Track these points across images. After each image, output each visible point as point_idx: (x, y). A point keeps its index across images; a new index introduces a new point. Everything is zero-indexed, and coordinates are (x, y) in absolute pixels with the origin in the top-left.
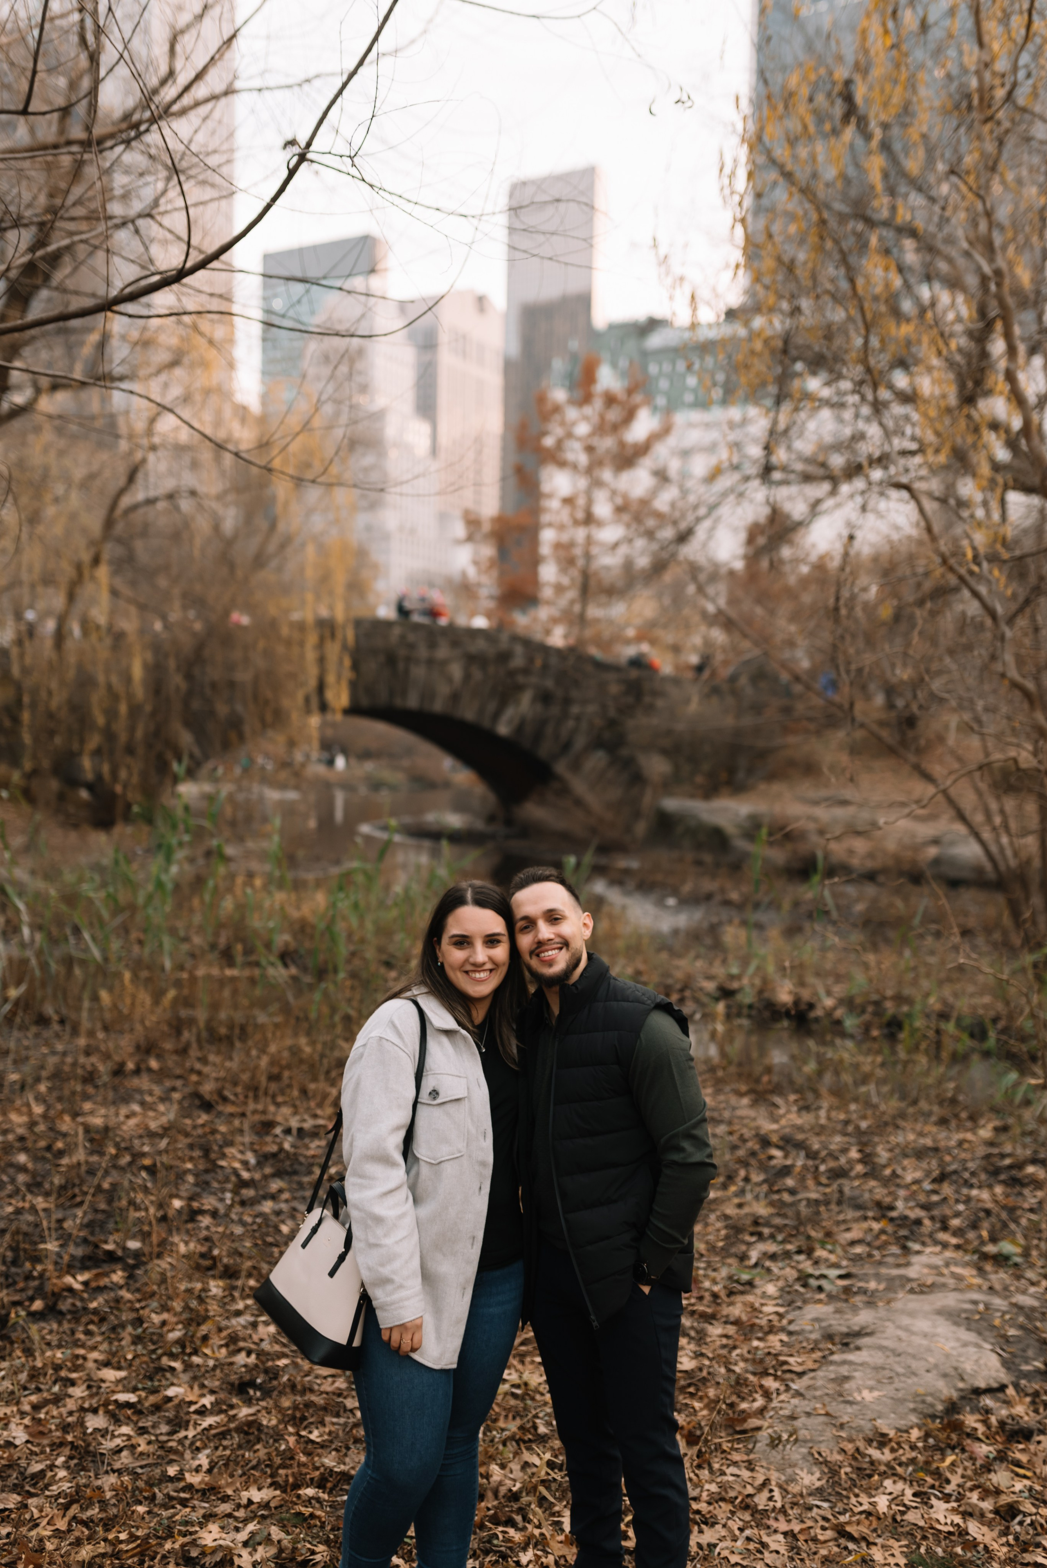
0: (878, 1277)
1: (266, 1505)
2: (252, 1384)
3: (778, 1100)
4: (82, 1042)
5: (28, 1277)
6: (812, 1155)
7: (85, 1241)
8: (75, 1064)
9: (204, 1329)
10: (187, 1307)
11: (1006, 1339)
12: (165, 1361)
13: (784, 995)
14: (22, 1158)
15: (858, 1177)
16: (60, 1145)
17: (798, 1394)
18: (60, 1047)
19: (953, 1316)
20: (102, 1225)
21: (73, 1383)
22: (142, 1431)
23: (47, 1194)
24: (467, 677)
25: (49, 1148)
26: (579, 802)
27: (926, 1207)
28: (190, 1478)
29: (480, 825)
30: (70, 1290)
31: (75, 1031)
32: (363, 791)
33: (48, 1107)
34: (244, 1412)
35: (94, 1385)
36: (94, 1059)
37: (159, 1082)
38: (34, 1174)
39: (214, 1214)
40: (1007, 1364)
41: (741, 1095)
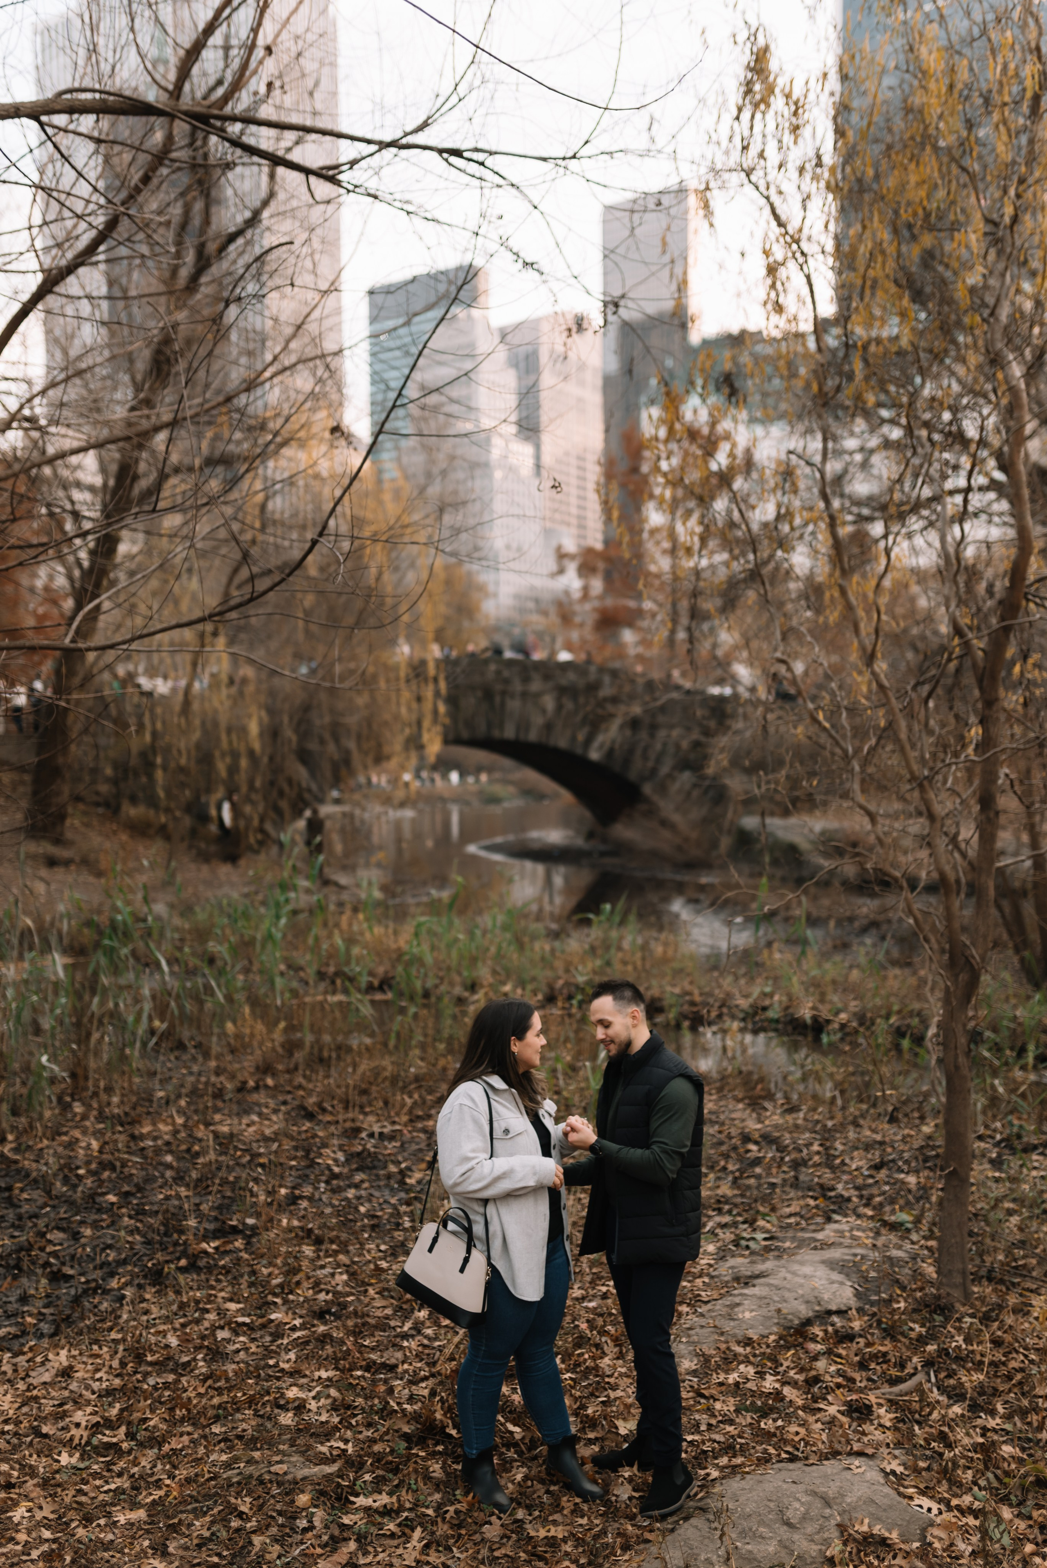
0: (793, 1239)
1: (329, 1379)
2: (328, 1312)
3: (767, 1104)
4: (213, 1064)
5: (176, 1244)
6: (782, 1149)
7: (216, 1219)
8: (207, 1083)
9: (296, 1278)
10: (285, 1264)
11: (866, 1279)
12: (270, 1298)
13: (806, 1013)
14: (169, 1158)
15: (815, 1165)
16: (197, 1148)
17: (702, 1315)
18: (195, 1068)
19: (831, 1265)
20: (228, 1207)
21: (208, 1311)
22: (253, 1340)
23: (187, 1186)
24: (559, 707)
25: (188, 1150)
26: (665, 823)
27: (857, 1188)
28: (283, 1365)
29: (579, 842)
30: (205, 1252)
31: (207, 1055)
32: (476, 803)
33: (188, 1119)
34: (322, 1328)
35: (222, 1313)
36: (222, 1078)
37: (273, 1097)
38: (178, 1171)
39: (310, 1199)
40: (858, 1295)
41: (739, 1101)
